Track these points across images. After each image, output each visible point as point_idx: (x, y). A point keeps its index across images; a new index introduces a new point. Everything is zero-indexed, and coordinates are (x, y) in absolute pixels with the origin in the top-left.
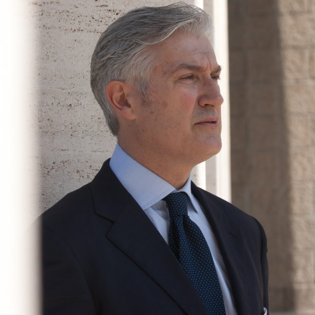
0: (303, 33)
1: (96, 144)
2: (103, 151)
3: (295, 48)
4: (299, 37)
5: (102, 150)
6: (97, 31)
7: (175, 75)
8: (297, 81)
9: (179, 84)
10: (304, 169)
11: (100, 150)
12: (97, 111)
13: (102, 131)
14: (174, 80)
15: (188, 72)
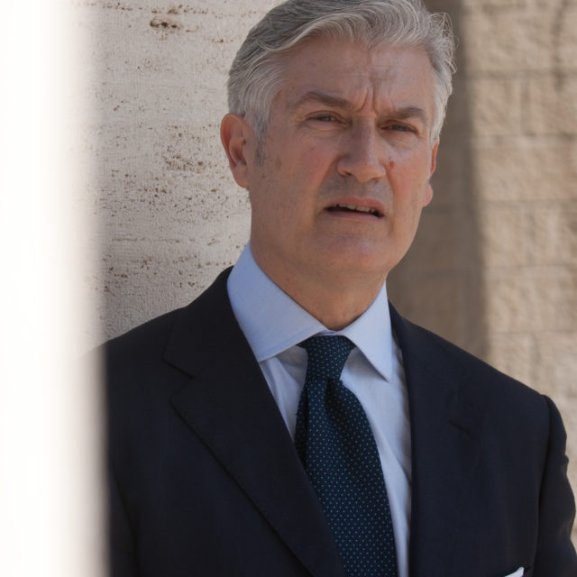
0: (509, 47)
1: (120, 225)
2: (136, 240)
3: (494, 76)
4: (501, 54)
5: (134, 238)
6: (122, 6)
7: (300, 110)
8: (499, 140)
9: (306, 128)
10: (514, 311)
11: (129, 237)
12: (124, 162)
13: (132, 201)
14: (299, 120)
15: (322, 108)
